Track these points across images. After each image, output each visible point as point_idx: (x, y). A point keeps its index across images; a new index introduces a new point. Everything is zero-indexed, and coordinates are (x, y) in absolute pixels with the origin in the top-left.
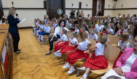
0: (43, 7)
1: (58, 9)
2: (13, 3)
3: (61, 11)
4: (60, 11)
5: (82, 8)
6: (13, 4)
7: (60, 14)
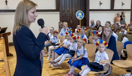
0: (54, 8)
1: (77, 11)
2: (6, 2)
3: (82, 15)
4: (80, 14)
5: (115, 8)
6: (6, 4)
7: (80, 19)
